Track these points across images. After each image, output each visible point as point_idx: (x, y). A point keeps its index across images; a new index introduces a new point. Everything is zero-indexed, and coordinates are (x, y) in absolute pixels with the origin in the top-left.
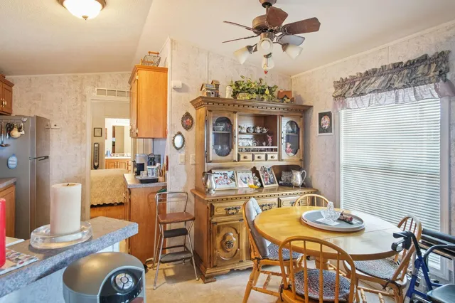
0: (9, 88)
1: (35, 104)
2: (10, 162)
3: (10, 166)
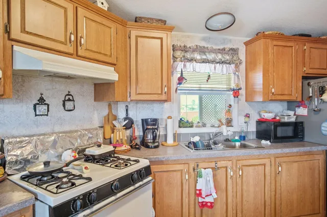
2: (323, 128)
3: (323, 132)
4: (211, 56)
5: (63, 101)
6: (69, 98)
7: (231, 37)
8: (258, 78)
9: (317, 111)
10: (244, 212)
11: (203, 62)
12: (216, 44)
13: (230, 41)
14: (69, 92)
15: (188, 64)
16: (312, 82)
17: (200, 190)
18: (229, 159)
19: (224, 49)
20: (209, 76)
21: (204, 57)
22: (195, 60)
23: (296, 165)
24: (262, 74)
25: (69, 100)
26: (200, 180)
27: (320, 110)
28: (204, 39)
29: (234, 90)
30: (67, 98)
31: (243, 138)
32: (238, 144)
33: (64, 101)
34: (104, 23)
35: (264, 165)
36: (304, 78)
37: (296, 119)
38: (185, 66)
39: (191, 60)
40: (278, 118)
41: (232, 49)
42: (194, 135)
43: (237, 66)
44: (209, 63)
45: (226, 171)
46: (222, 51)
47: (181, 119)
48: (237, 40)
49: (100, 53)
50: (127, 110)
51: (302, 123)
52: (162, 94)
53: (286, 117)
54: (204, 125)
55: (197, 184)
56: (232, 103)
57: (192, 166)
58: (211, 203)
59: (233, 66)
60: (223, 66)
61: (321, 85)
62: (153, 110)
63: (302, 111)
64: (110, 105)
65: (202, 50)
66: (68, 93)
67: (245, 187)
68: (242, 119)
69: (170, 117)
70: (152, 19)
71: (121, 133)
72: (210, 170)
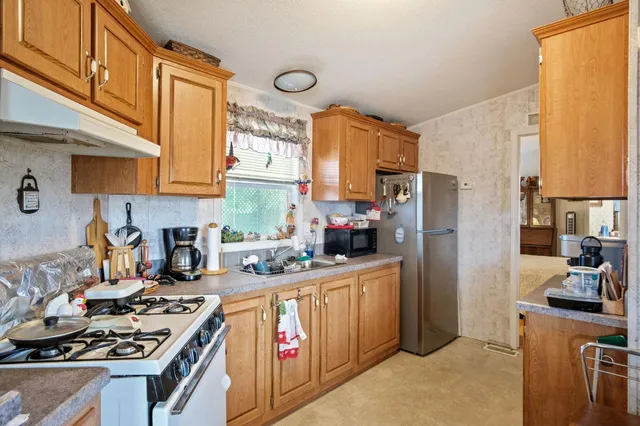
0: (414, 141)
1: (442, 156)
2: (397, 235)
3: (398, 240)
4: (274, 128)
5: (18, 190)
6: (29, 184)
7: (297, 103)
8: (332, 168)
9: (391, 215)
10: (329, 354)
11: (263, 136)
12: (277, 110)
13: (295, 107)
14: (29, 171)
15: (241, 136)
16: (386, 178)
17: (284, 333)
18: (311, 283)
19: (288, 120)
20: (270, 158)
21: (264, 128)
22: (252, 132)
23: (377, 282)
24: (338, 162)
25: (29, 188)
26: (283, 318)
27: (394, 214)
28: (262, 98)
29: (300, 183)
30: (25, 185)
31: (311, 254)
32: (307, 263)
33: (21, 192)
34: (129, 44)
35: (349, 286)
36: (379, 172)
37: (369, 225)
38: (235, 137)
39: (246, 130)
40: (351, 224)
41: (299, 122)
42: (247, 254)
43: (304, 148)
44: (270, 137)
45: (310, 300)
46: (286, 122)
47: (225, 228)
48: (303, 109)
49: (122, 100)
50: (129, 213)
51: (375, 229)
52: (211, 185)
53: (360, 223)
54: (257, 237)
55: (280, 325)
56: (296, 203)
57: (268, 299)
58: (296, 349)
59: (299, 146)
60: (287, 147)
61: (396, 182)
62: (179, 213)
63: (375, 215)
64: (96, 202)
65: (262, 117)
66: (26, 173)
67: (330, 321)
68: (308, 226)
69: (212, 225)
70: (198, 52)
71: (126, 256)
72: (294, 301)
